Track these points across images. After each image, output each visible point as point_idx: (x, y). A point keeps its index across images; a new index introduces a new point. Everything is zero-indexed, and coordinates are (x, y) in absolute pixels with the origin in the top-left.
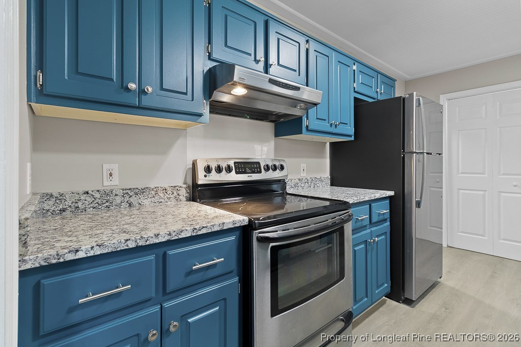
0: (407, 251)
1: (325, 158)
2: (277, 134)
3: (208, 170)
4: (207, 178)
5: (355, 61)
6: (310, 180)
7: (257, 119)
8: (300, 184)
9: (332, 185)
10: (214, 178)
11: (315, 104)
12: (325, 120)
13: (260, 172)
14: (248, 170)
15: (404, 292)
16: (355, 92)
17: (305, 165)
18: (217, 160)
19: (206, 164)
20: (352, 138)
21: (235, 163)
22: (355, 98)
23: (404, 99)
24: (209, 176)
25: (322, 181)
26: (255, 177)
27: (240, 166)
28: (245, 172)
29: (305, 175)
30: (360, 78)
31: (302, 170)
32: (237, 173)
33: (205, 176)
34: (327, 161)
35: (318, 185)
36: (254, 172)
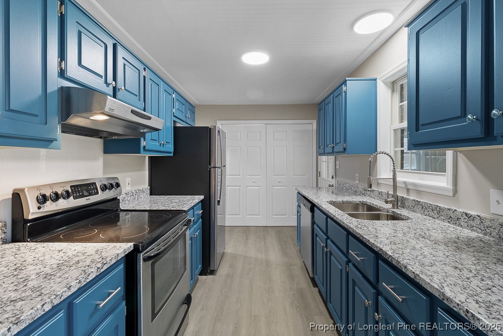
0: (212, 236)
1: (145, 170)
2: (107, 150)
3: (42, 200)
4: (41, 210)
5: (175, 91)
6: (134, 193)
7: (86, 136)
8: (127, 198)
9: (151, 194)
10: (50, 207)
11: (157, 130)
12: (156, 140)
13: (97, 193)
14: (85, 193)
15: (210, 267)
16: (174, 116)
17: (130, 179)
18: (50, 185)
19: (37, 193)
20: (172, 155)
21: (71, 187)
22: (174, 121)
23: (210, 129)
24: (44, 207)
25: (144, 192)
26: (93, 199)
27: (77, 190)
28: (83, 196)
29: (130, 188)
30: (177, 104)
31: (127, 184)
32: (75, 198)
33: (39, 208)
34: (147, 173)
35: (141, 196)
36: (90, 194)
